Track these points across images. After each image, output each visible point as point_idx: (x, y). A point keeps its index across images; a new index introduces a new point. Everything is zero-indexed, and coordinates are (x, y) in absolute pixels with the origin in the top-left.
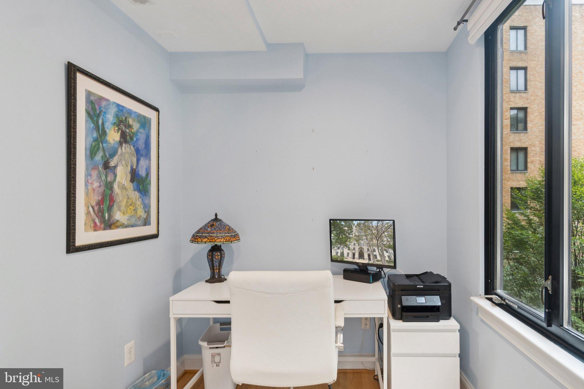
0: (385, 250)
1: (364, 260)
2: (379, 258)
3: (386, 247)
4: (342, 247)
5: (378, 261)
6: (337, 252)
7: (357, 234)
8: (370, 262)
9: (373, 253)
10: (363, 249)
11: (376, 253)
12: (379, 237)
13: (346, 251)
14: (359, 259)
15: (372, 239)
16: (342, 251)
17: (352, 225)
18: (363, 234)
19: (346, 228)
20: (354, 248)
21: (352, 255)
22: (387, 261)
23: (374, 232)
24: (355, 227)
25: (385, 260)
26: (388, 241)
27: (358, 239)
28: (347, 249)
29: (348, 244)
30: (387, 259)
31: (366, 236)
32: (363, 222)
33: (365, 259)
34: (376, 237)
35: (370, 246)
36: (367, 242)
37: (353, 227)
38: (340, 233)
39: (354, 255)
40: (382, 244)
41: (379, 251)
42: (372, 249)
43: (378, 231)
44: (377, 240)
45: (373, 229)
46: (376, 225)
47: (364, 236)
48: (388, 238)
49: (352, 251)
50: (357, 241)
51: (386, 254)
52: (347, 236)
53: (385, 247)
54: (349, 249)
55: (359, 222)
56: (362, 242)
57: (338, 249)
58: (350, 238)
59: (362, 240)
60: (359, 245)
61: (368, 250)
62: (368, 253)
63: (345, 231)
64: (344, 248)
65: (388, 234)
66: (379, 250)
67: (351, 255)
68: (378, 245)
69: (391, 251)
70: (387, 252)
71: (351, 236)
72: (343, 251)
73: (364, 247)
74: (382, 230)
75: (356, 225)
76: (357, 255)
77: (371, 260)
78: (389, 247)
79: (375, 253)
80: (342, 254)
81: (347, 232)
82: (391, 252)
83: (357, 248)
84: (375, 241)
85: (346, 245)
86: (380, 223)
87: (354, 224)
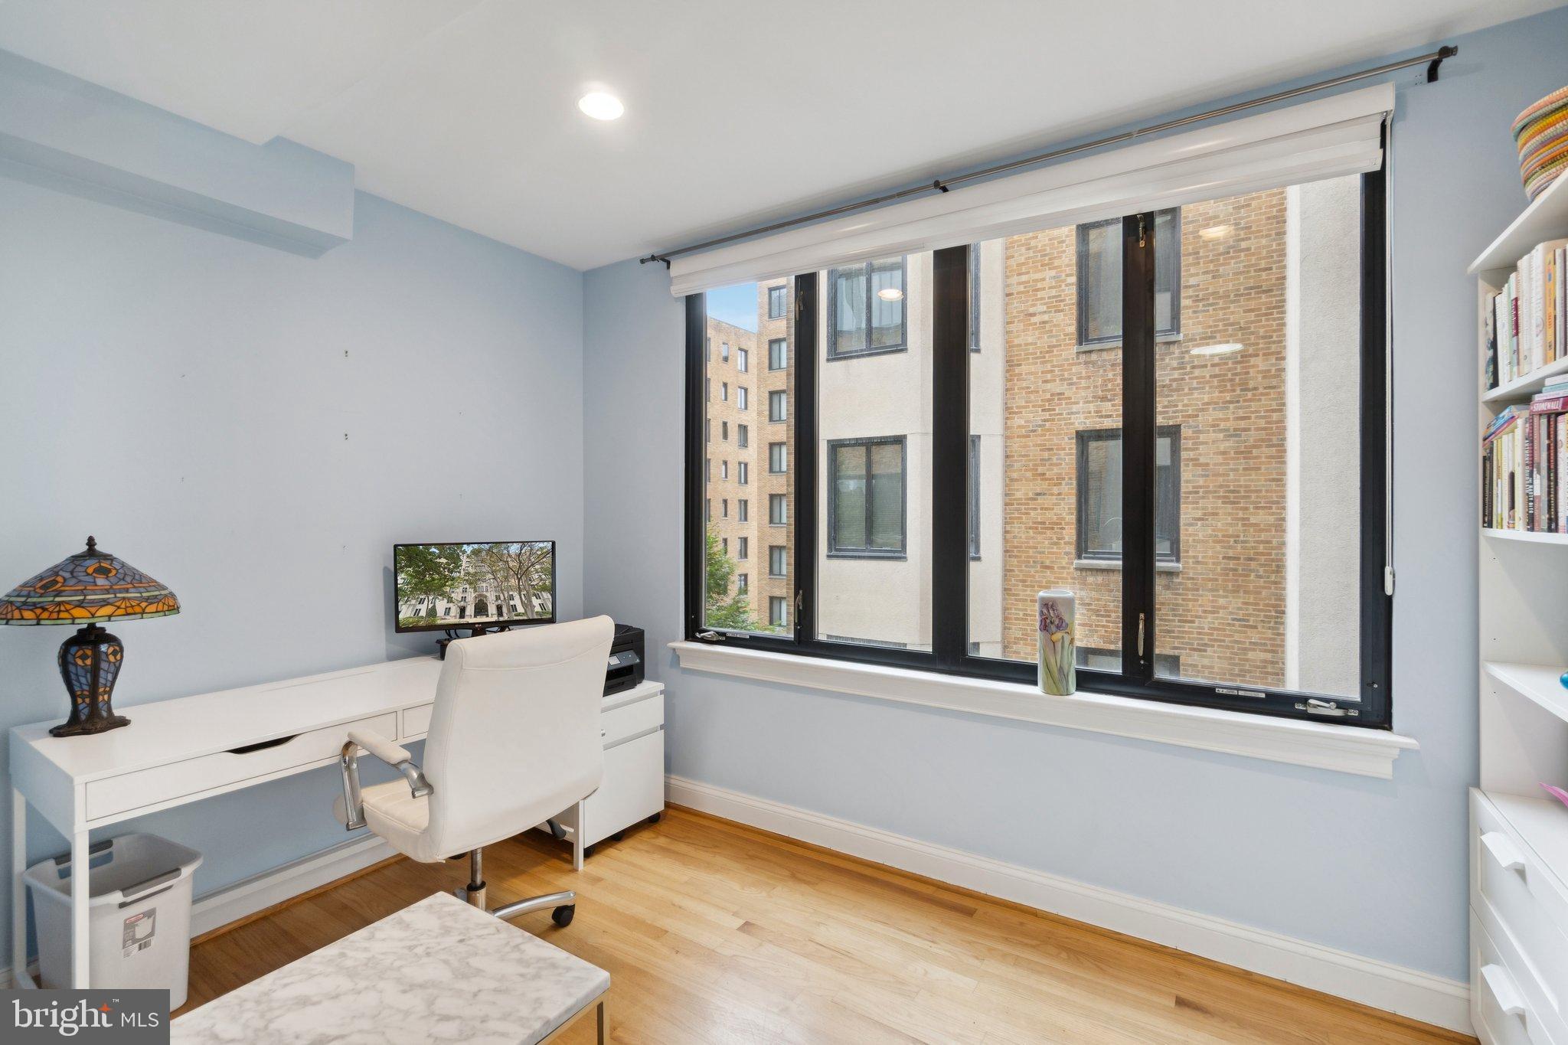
0: (535, 595)
1: (487, 616)
2: (520, 609)
3: (537, 590)
4: (431, 598)
5: (519, 615)
6: (417, 610)
7: (471, 570)
8: (501, 619)
9: (509, 602)
10: (486, 597)
11: (517, 602)
12: (522, 573)
13: (441, 605)
14: (475, 616)
15: (506, 578)
16: (430, 606)
17: (458, 554)
18: (486, 569)
19: (443, 560)
20: (464, 599)
21: (459, 611)
22: (537, 612)
23: (511, 564)
24: (468, 557)
25: (532, 611)
26: (541, 580)
27: (473, 580)
28: (446, 600)
29: (448, 590)
30: (538, 609)
31: (493, 573)
32: (487, 546)
33: (490, 615)
34: (517, 575)
35: (502, 590)
36: (496, 584)
37: (461, 557)
38: (425, 570)
39: (463, 610)
40: (529, 585)
41: (521, 597)
42: (506, 596)
43: (521, 562)
44: (519, 579)
45: (509, 559)
46: (518, 552)
47: (489, 572)
48: (540, 574)
49: (459, 604)
50: (470, 584)
51: (536, 602)
52: (445, 576)
53: (535, 589)
54: (450, 600)
55: (476, 546)
56: (484, 585)
57: (419, 603)
58: (453, 579)
59: (484, 581)
60: (475, 591)
61: (498, 598)
62: (497, 603)
63: (440, 566)
64: (437, 600)
65: (541, 568)
66: (523, 596)
67: (455, 611)
68: (519, 588)
69: (547, 595)
70: (538, 597)
71: (454, 575)
72: (434, 606)
73: (488, 594)
74: (530, 560)
75: (469, 552)
76: (470, 610)
77: (505, 615)
78: (544, 589)
79: (512, 603)
80: (432, 612)
81: (444, 569)
82: (545, 597)
83: (471, 596)
84: (513, 582)
85: (443, 594)
86: (526, 549)
87: (464, 552)
